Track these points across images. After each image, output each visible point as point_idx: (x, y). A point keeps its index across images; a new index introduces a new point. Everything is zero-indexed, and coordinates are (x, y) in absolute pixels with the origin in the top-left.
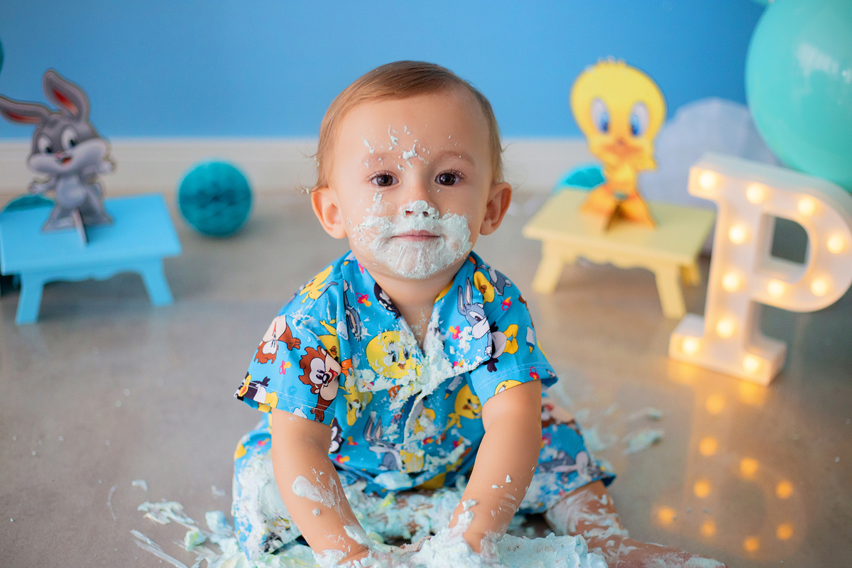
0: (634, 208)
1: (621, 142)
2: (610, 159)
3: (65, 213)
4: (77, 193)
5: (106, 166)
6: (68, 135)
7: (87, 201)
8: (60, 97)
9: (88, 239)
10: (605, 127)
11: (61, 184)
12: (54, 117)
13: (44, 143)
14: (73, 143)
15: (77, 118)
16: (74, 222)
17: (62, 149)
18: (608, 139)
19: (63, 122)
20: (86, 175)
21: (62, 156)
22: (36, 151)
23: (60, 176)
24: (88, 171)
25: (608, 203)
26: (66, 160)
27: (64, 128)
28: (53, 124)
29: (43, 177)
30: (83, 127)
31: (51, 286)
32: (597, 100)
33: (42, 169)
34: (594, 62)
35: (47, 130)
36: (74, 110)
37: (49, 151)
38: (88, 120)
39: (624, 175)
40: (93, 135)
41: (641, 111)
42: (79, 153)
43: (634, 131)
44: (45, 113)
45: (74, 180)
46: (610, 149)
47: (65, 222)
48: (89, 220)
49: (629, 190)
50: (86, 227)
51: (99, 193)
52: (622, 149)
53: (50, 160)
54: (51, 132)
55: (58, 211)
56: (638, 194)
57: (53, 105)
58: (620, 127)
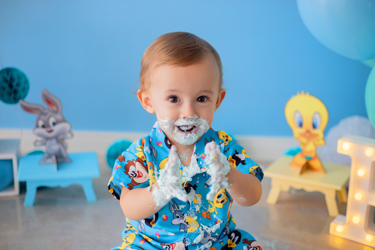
0: (315, 164)
1: (308, 132)
2: (304, 140)
3: (49, 156)
4: (55, 147)
5: (69, 135)
6: (52, 120)
7: (60, 151)
8: (49, 102)
9: (58, 168)
10: (301, 125)
11: (48, 143)
12: (46, 111)
13: (41, 123)
14: (54, 124)
15: (56, 112)
16: (53, 161)
17: (49, 126)
18: (302, 130)
19: (50, 114)
20: (60, 139)
21: (49, 129)
22: (37, 126)
23: (47, 139)
24: (60, 137)
25: (303, 161)
26: (51, 131)
27: (50, 117)
28: (45, 114)
29: (40, 139)
30: (59, 117)
31: (40, 189)
32: (297, 112)
33: (40, 135)
34: (295, 94)
35: (43, 117)
36: (55, 108)
37: (43, 127)
38: (61, 114)
39: (310, 148)
40: (64, 121)
41: (317, 116)
42: (57, 128)
43: (314, 126)
44: (42, 109)
45: (54, 141)
46: (303, 135)
47: (49, 161)
48: (60, 160)
49: (313, 155)
50: (58, 163)
51: (65, 148)
52: (309, 135)
53: (43, 131)
54: (43, 118)
55: (46, 155)
56: (316, 157)
57: (46, 106)
58: (308, 125)
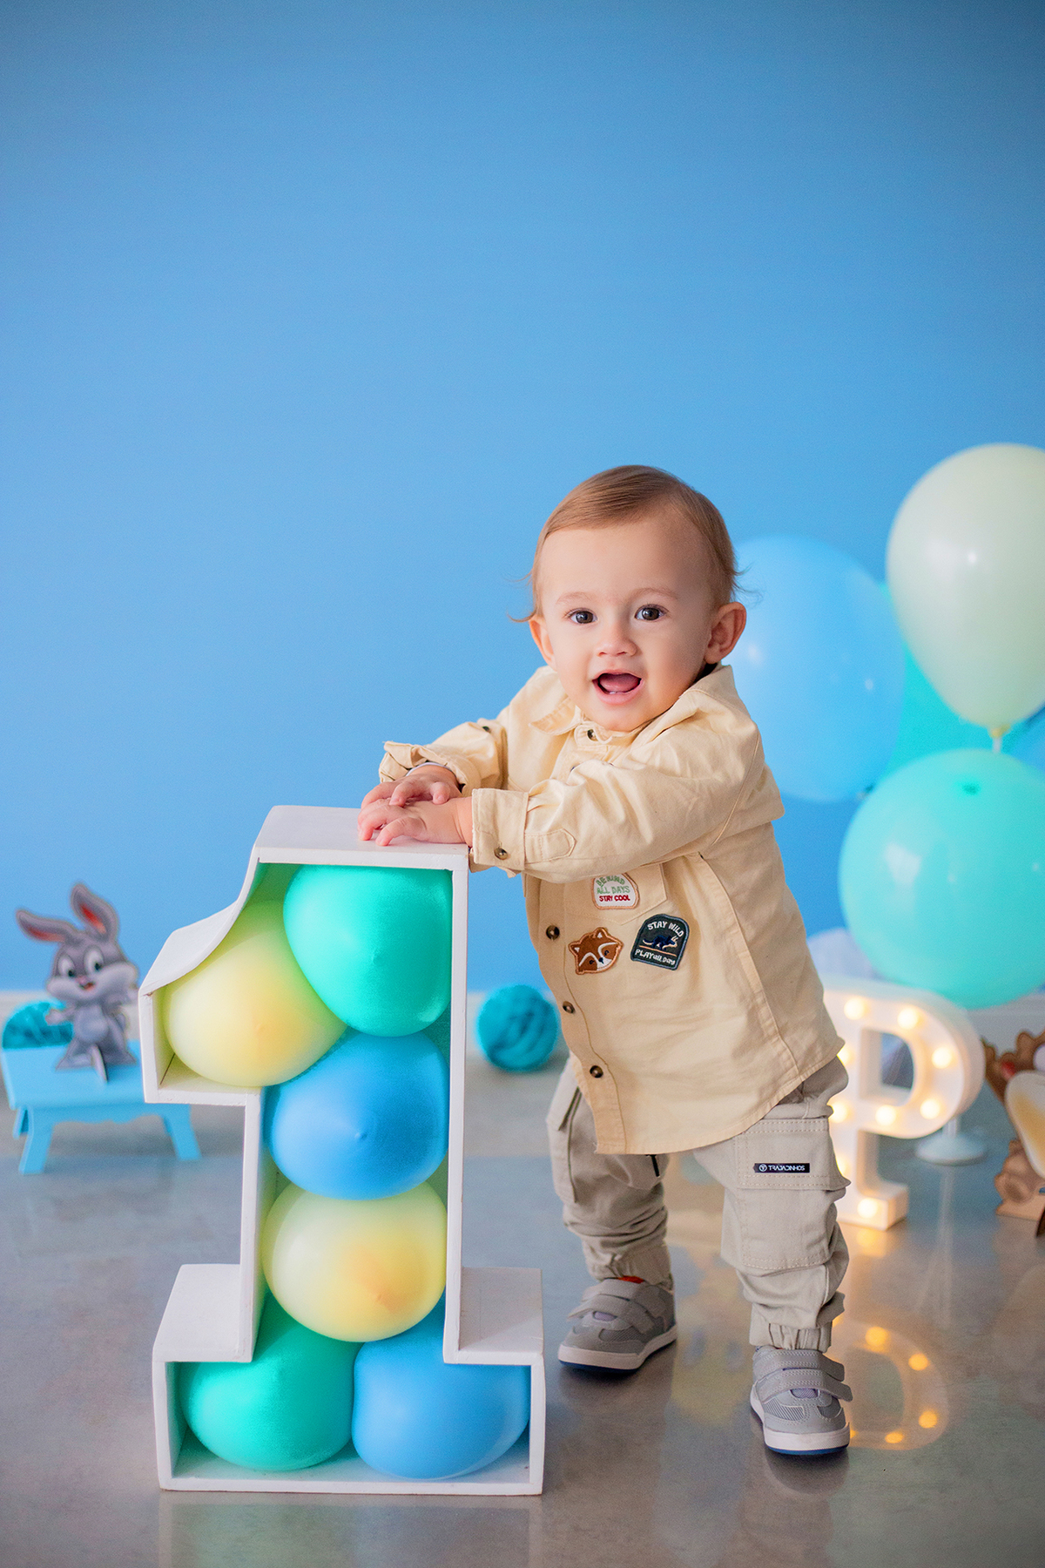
3: (83, 1049)
4: (97, 1024)
6: (93, 957)
7: (109, 1034)
8: (88, 912)
9: (109, 1078)
11: (83, 1013)
12: (80, 936)
13: (66, 965)
14: (98, 967)
15: (104, 938)
16: (92, 1059)
17: (85, 973)
19: (89, 941)
20: (110, 1005)
21: (83, 981)
22: (56, 973)
23: (81, 1004)
24: (112, 999)
26: (90, 985)
27: (90, 948)
28: (77, 943)
30: (109, 949)
33: (61, 995)
35: (70, 951)
36: (101, 929)
37: (71, 974)
38: (116, 943)
40: (121, 959)
42: (104, 978)
44: (70, 931)
45: (96, 1010)
47: (82, 1059)
48: (109, 1058)
50: (105, 1064)
51: (122, 1026)
53: (70, 985)
54: (72, 952)
55: (77, 1046)
